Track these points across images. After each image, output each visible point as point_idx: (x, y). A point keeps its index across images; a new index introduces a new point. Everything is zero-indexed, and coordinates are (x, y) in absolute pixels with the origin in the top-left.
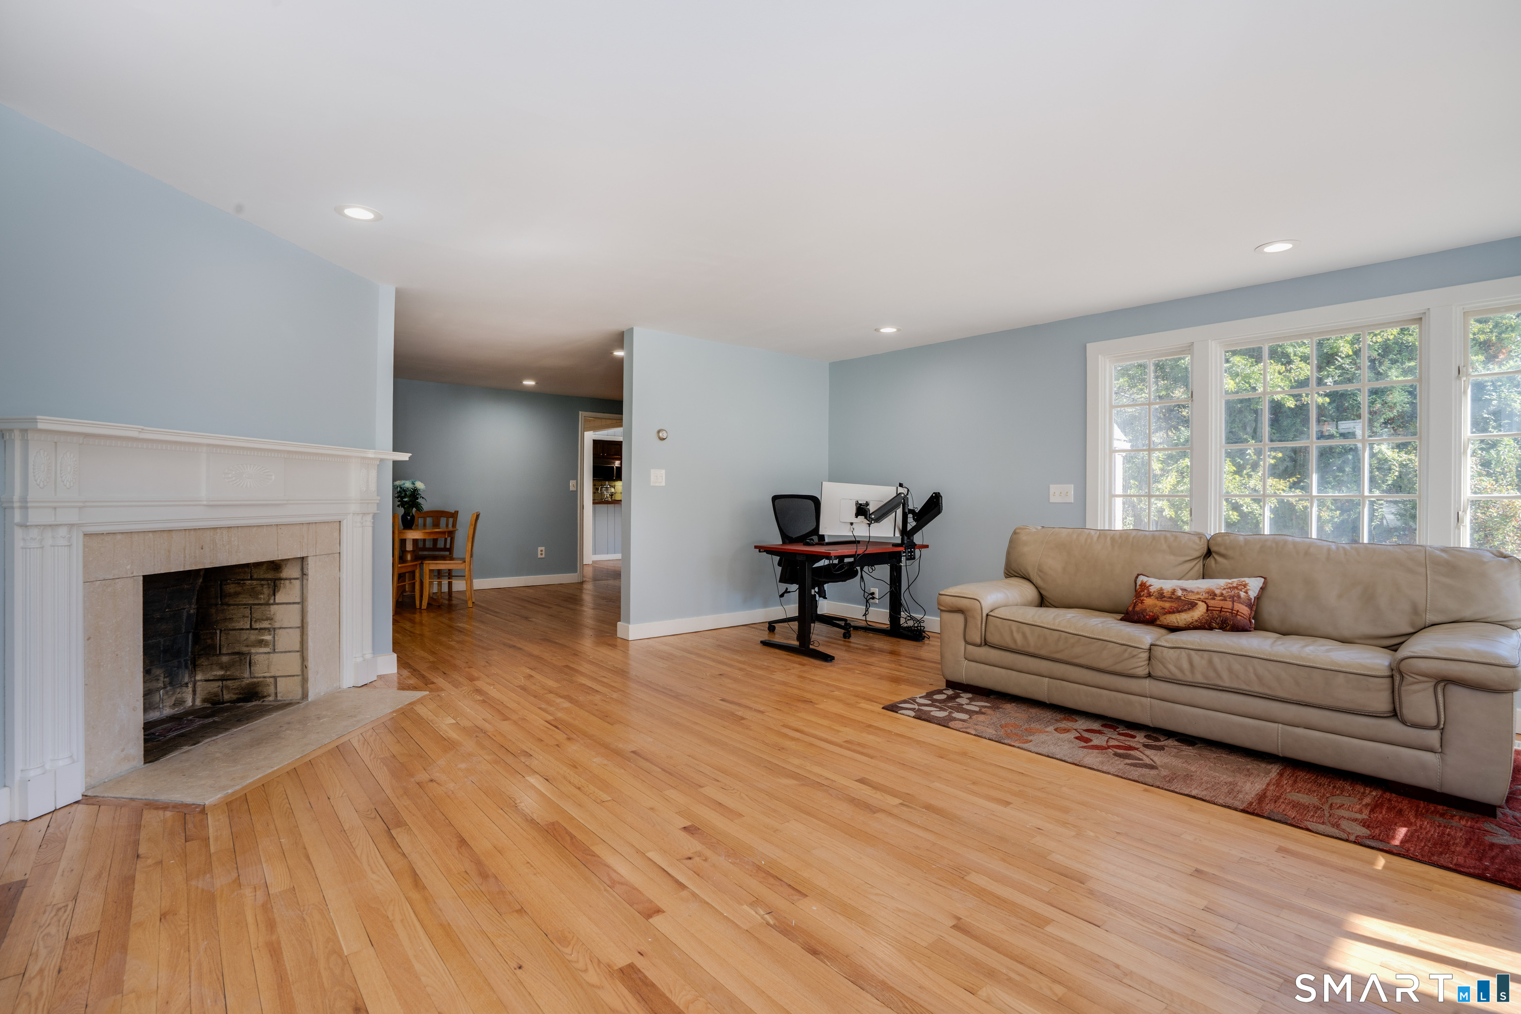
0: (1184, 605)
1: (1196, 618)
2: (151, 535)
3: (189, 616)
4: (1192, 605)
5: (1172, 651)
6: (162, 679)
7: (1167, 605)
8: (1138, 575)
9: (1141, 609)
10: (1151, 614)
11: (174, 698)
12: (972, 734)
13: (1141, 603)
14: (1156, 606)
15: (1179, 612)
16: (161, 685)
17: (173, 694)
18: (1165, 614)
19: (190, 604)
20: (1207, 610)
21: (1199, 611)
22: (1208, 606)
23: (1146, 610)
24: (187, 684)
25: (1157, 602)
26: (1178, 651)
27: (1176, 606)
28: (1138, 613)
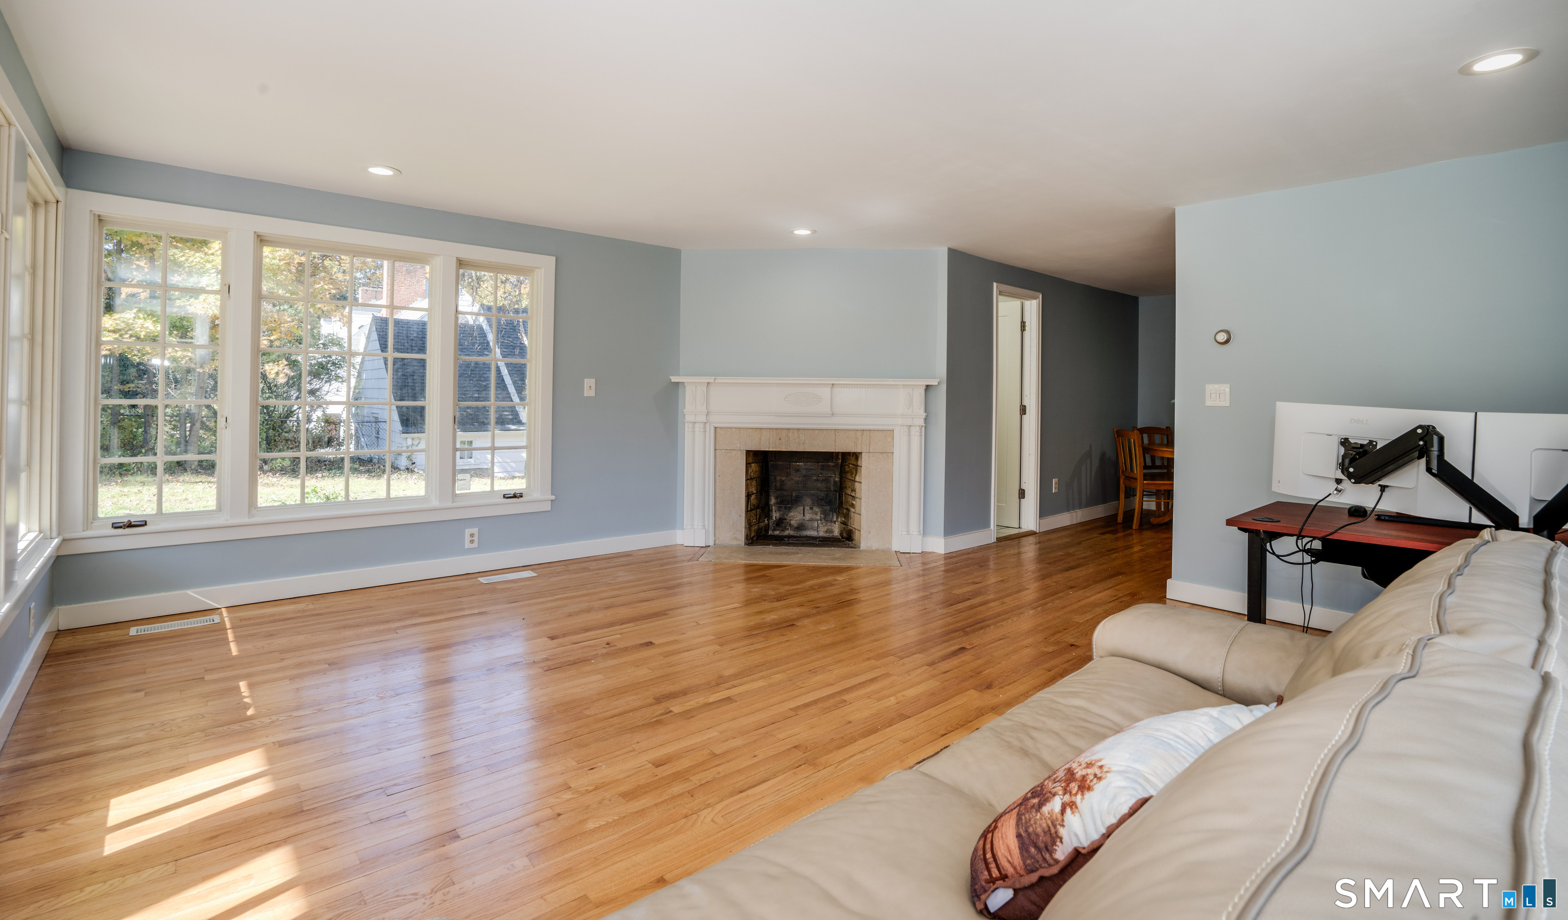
2: (750, 430)
3: (835, 482)
6: (819, 514)
11: (826, 528)
16: (818, 517)
17: (826, 525)
19: (835, 474)
24: (835, 522)
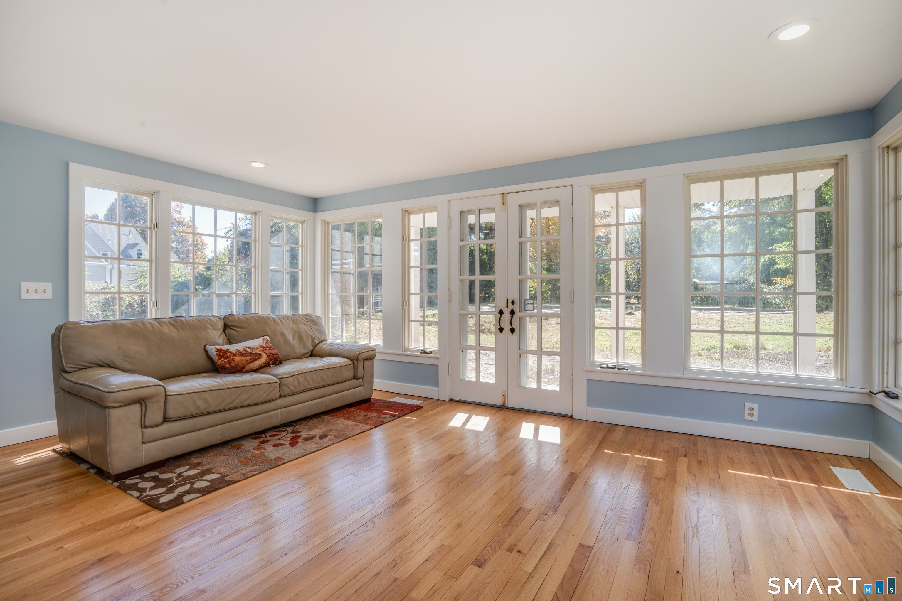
0: (256, 356)
1: (264, 362)
4: (259, 356)
5: (290, 378)
7: (248, 358)
8: (205, 346)
9: (235, 364)
10: (242, 365)
12: (257, 474)
13: (233, 361)
14: (243, 360)
15: (255, 360)
18: (248, 364)
20: (267, 356)
21: (264, 358)
22: (267, 354)
23: (238, 364)
25: (242, 358)
26: (293, 377)
27: (252, 357)
28: (234, 367)
